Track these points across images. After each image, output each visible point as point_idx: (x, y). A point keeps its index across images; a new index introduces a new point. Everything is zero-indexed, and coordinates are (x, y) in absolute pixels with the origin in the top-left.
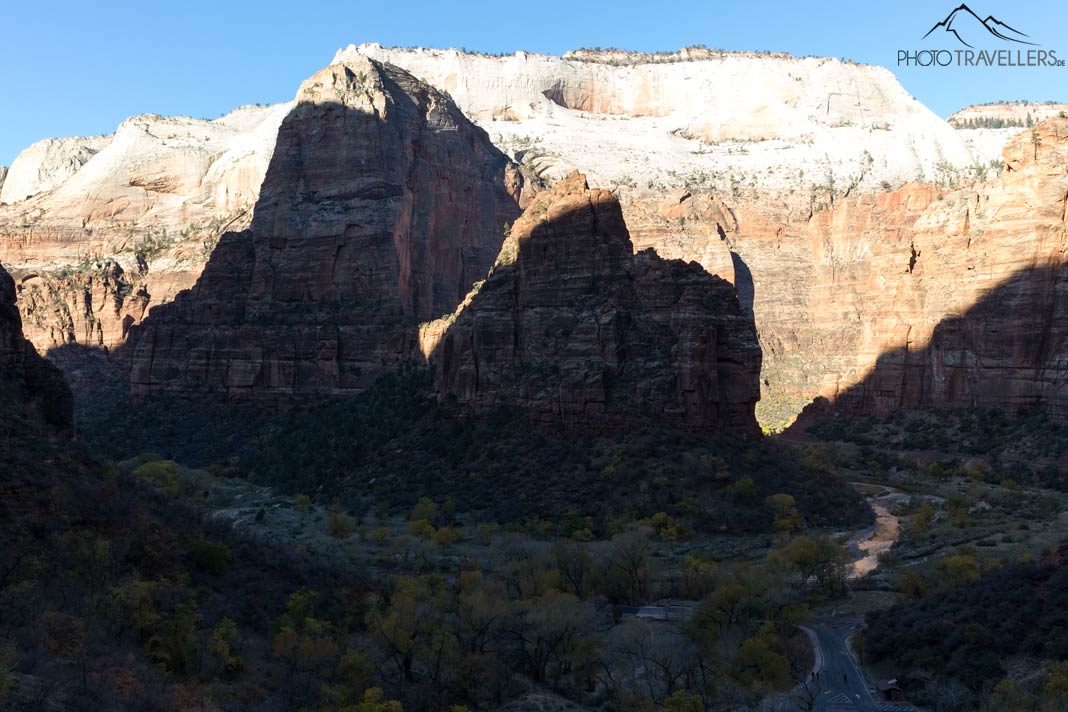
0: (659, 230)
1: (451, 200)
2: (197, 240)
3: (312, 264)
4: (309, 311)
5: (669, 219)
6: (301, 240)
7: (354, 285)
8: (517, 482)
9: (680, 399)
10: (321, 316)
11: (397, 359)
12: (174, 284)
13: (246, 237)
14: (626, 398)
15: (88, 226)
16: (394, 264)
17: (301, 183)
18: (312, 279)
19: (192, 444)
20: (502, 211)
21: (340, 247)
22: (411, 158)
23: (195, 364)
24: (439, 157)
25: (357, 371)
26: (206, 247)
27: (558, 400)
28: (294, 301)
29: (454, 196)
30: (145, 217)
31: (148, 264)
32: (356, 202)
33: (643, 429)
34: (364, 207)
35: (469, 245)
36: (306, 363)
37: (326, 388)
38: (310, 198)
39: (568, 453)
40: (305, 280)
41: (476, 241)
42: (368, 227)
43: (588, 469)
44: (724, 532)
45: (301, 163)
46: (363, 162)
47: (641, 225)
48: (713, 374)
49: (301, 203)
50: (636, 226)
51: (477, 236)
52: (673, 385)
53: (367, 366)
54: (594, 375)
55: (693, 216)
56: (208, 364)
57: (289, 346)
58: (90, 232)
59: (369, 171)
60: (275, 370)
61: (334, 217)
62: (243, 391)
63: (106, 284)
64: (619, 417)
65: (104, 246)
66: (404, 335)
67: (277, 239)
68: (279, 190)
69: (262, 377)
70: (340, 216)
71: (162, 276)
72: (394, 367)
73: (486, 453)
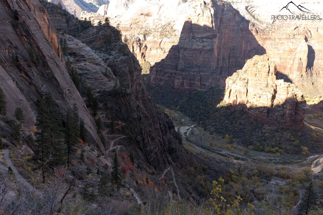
0: (286, 38)
1: (228, 34)
2: (158, 32)
3: (194, 56)
4: (193, 68)
5: (290, 35)
6: (191, 49)
7: (204, 61)
8: (246, 132)
9: (285, 119)
10: (196, 70)
11: (214, 83)
12: (153, 44)
13: (177, 46)
14: (272, 116)
15: (131, 27)
16: (214, 57)
17: (191, 33)
18: (194, 59)
19: (168, 100)
20: (242, 35)
21: (201, 52)
22: (219, 24)
23: (166, 78)
24: (226, 23)
25: (204, 85)
26: (160, 34)
27: (256, 114)
28: (189, 64)
29: (229, 33)
30: (145, 24)
31: (146, 38)
32: (205, 40)
33: (275, 124)
34: (207, 41)
35: (232, 45)
36: (192, 81)
37: (197, 88)
38: (193, 38)
39: (257, 127)
40: (192, 59)
41: (234, 44)
42: (208, 47)
43: (262, 133)
44: (290, 153)
45: (191, 28)
46: (207, 29)
47: (281, 37)
48: (294, 113)
49: (191, 39)
50: (280, 37)
51: (234, 43)
52: (284, 115)
53: (207, 84)
54: (265, 110)
55: (298, 34)
56: (169, 79)
57: (189, 77)
58: (132, 28)
59: (209, 31)
60: (185, 83)
61: (200, 44)
62: (178, 87)
63: (137, 44)
64: (270, 120)
65: (135, 32)
66: (216, 77)
67: (185, 48)
68: (186, 35)
69: (182, 84)
70: (201, 44)
71: (150, 42)
72: (214, 85)
73: (239, 123)
